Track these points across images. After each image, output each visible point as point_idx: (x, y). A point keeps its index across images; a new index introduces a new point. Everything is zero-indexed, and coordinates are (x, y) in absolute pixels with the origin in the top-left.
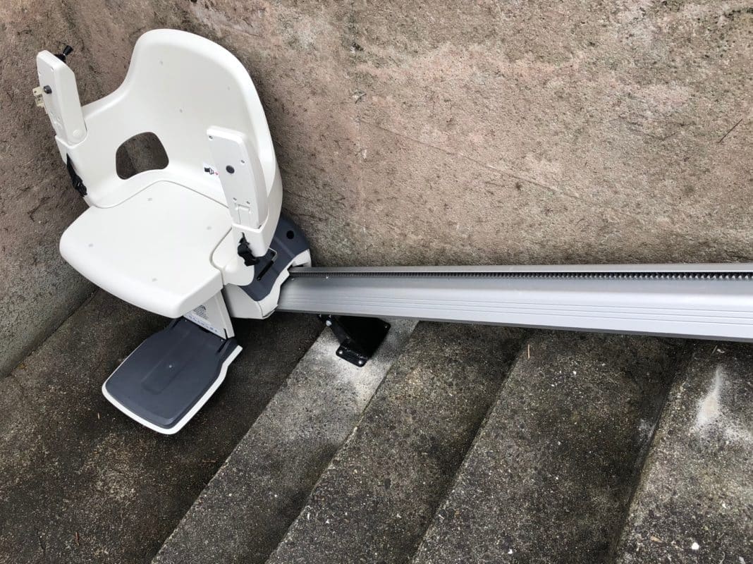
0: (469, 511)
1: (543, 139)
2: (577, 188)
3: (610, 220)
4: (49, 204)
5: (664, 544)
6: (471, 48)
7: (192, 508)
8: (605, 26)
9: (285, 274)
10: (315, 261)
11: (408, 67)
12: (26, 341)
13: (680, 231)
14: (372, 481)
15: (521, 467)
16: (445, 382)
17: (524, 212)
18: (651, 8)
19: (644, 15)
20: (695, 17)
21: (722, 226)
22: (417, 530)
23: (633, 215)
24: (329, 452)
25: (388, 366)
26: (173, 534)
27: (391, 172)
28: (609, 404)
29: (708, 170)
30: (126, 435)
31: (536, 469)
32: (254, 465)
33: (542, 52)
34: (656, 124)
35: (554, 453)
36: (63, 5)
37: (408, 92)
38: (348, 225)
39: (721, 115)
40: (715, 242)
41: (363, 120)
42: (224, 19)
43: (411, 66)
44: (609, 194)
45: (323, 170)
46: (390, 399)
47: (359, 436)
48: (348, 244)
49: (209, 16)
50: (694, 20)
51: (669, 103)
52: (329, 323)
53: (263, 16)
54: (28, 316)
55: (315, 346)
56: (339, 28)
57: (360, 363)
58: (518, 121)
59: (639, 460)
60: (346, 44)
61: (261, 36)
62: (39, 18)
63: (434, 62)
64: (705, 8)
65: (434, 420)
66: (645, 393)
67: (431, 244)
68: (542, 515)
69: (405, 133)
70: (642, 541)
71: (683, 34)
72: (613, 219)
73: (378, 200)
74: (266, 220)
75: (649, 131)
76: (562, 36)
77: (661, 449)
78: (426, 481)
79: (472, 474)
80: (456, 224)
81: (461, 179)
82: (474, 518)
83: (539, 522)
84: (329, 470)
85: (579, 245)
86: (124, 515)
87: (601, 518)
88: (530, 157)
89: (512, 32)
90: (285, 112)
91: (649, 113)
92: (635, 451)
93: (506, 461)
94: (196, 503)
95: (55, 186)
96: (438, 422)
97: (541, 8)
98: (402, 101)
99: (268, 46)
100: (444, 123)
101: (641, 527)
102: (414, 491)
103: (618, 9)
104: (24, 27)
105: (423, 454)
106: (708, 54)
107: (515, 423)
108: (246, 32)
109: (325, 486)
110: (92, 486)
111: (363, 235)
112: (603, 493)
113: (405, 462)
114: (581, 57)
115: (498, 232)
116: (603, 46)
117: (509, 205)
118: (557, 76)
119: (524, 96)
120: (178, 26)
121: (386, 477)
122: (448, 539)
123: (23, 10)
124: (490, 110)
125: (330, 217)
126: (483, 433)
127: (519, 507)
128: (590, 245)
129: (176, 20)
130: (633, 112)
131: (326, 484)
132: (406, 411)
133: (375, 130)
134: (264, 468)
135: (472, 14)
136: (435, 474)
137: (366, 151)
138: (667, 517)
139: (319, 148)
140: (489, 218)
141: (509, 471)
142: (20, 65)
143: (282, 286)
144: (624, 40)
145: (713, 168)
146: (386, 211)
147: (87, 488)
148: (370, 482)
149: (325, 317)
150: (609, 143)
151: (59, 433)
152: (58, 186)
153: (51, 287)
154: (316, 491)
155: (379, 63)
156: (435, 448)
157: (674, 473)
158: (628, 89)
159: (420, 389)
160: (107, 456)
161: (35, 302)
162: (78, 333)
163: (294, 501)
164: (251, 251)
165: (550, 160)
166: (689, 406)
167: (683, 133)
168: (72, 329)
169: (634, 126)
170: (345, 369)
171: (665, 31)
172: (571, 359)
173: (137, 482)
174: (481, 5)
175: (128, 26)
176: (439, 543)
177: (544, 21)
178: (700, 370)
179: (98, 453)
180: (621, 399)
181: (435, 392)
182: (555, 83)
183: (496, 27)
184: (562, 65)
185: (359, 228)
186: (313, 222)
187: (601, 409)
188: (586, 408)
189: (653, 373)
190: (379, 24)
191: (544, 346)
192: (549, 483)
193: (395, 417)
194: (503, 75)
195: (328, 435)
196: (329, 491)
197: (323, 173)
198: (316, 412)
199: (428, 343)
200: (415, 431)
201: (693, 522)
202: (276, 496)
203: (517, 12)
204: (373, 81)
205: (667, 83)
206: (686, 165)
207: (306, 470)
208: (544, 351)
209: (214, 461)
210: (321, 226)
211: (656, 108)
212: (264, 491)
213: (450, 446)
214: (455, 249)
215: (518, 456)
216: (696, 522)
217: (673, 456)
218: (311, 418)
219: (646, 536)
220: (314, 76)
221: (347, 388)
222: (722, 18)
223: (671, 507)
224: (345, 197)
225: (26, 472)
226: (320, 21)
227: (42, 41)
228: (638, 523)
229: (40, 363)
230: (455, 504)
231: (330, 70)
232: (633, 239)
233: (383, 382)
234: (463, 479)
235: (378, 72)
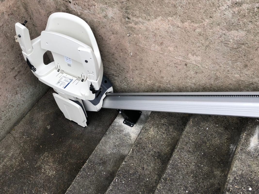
0: (172, 178)
1: (194, 49)
2: (207, 65)
3: (218, 76)
4: (21, 73)
5: (240, 189)
6: (168, 18)
7: (76, 178)
8: (215, 11)
9: (104, 96)
10: (115, 91)
11: (146, 25)
12: (14, 121)
13: (243, 80)
14: (138, 168)
15: (190, 162)
16: (162, 132)
17: (188, 73)
18: (231, 5)
19: (229, 8)
20: (247, 8)
21: (258, 78)
22: (154, 184)
23: (226, 74)
24: (122, 158)
25: (142, 126)
26: (70, 187)
27: (141, 60)
28: (220, 139)
29: (252, 59)
30: (51, 153)
31: (195, 163)
32: (97, 163)
33: (193, 20)
34: (234, 44)
35: (201, 157)
36: (23, 4)
37: (147, 33)
38: (126, 78)
39: (256, 41)
40: (255, 83)
41: (131, 42)
42: (81, 8)
43: (147, 24)
44: (218, 67)
45: (117, 59)
46: (143, 139)
47: (133, 152)
48: (126, 84)
49: (76, 7)
50: (246, 9)
51: (238, 37)
52: (120, 112)
53: (95, 8)
54: (15, 112)
55: (116, 120)
56: (122, 12)
57: (132, 126)
58: (186, 43)
59: (231, 159)
60: (124, 17)
61: (94, 14)
62: (15, 9)
63: (155, 23)
64: (250, 5)
65: (159, 146)
66: (232, 135)
67: (155, 84)
68: (197, 179)
69: (146, 47)
70: (232, 188)
71: (242, 14)
72: (219, 75)
73: (137, 69)
74: (99, 78)
75: (231, 46)
76: (200, 14)
77: (238, 156)
78: (157, 167)
79: (173, 165)
80: (164, 77)
81: (166, 62)
82: (174, 180)
83: (196, 181)
84: (123, 164)
85: (208, 84)
86: (52, 180)
87: (218, 179)
88: (190, 55)
89: (183, 13)
90: (103, 40)
91: (231, 40)
92: (229, 156)
93: (184, 160)
94: (77, 176)
95: (22, 67)
96: (160, 146)
97: (193, 5)
98: (144, 36)
99: (97, 18)
100: (159, 43)
101: (232, 183)
102: (153, 171)
103: (220, 6)
104: (10, 12)
105: (155, 158)
106: (251, 21)
107: (187, 147)
108: (89, 13)
109: (122, 170)
110: (41, 171)
111: (131, 81)
112: (218, 170)
113: (149, 161)
114: (207, 21)
115: (179, 80)
116: (215, 18)
117: (183, 71)
118: (199, 28)
119: (188, 34)
120: (65, 11)
121: (143, 166)
122: (166, 188)
123: (10, 6)
124: (175, 39)
125: (119, 75)
126: (176, 151)
127: (189, 176)
128: (211, 84)
129: (63, 9)
130: (226, 40)
131: (122, 169)
132: (149, 143)
133: (135, 46)
134: (100, 164)
135: (168, 7)
136: (160, 165)
137: (132, 53)
138: (240, 179)
139: (115, 52)
140: (176, 75)
141: (186, 164)
142: (9, 26)
143: (104, 100)
144: (222, 16)
145: (254, 58)
146: (139, 73)
147: (39, 172)
148: (137, 168)
149: (119, 110)
150: (218, 50)
151: (28, 153)
152: (24, 67)
153: (22, 102)
154: (119, 171)
155: (136, 23)
156: (159, 155)
157: (243, 164)
158: (224, 32)
159: (153, 135)
160: (45, 161)
161: (17, 107)
162: (32, 118)
163: (111, 175)
164: (94, 89)
165: (197, 56)
166: (247, 140)
167: (243, 47)
168: (30, 116)
169: (226, 44)
170: (126, 128)
171: (236, 13)
172: (206, 124)
173: (56, 169)
174: (172, 4)
175: (46, 11)
176: (162, 189)
177: (194, 10)
178: (251, 128)
179: (42, 159)
180: (224, 137)
181: (159, 136)
182: (198, 30)
183: (177, 12)
184: (200, 24)
185: (130, 79)
186: (113, 77)
187: (217, 141)
188: (212, 141)
189: (235, 128)
190: (136, 10)
191: (196, 119)
192: (199, 167)
193: (145, 145)
194: (180, 27)
195: (122, 151)
196: (123, 172)
197: (117, 60)
198: (117, 143)
199: (155, 118)
200: (152, 150)
201: (249, 181)
202: (104, 173)
203: (184, 7)
204: (134, 30)
205: (237, 30)
206: (245, 57)
207: (115, 164)
208: (196, 121)
209: (82, 161)
210: (116, 78)
211: (234, 38)
212: (100, 172)
213: (164, 155)
214: (164, 86)
215: (188, 158)
216: (250, 180)
217: (242, 158)
218: (115, 146)
219: (233, 186)
220: (113, 28)
221: (127, 135)
222: (256, 9)
223: (242, 176)
224: (125, 68)
225: (17, 167)
226: (115, 9)
227: (17, 17)
228: (231, 181)
229: (20, 129)
230: (167, 176)
231: (119, 26)
232: (227, 82)
233: (140, 133)
234: (170, 167)
235: (136, 26)
